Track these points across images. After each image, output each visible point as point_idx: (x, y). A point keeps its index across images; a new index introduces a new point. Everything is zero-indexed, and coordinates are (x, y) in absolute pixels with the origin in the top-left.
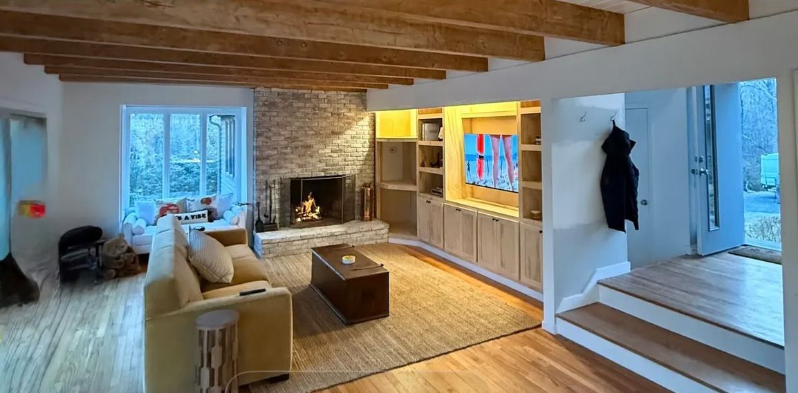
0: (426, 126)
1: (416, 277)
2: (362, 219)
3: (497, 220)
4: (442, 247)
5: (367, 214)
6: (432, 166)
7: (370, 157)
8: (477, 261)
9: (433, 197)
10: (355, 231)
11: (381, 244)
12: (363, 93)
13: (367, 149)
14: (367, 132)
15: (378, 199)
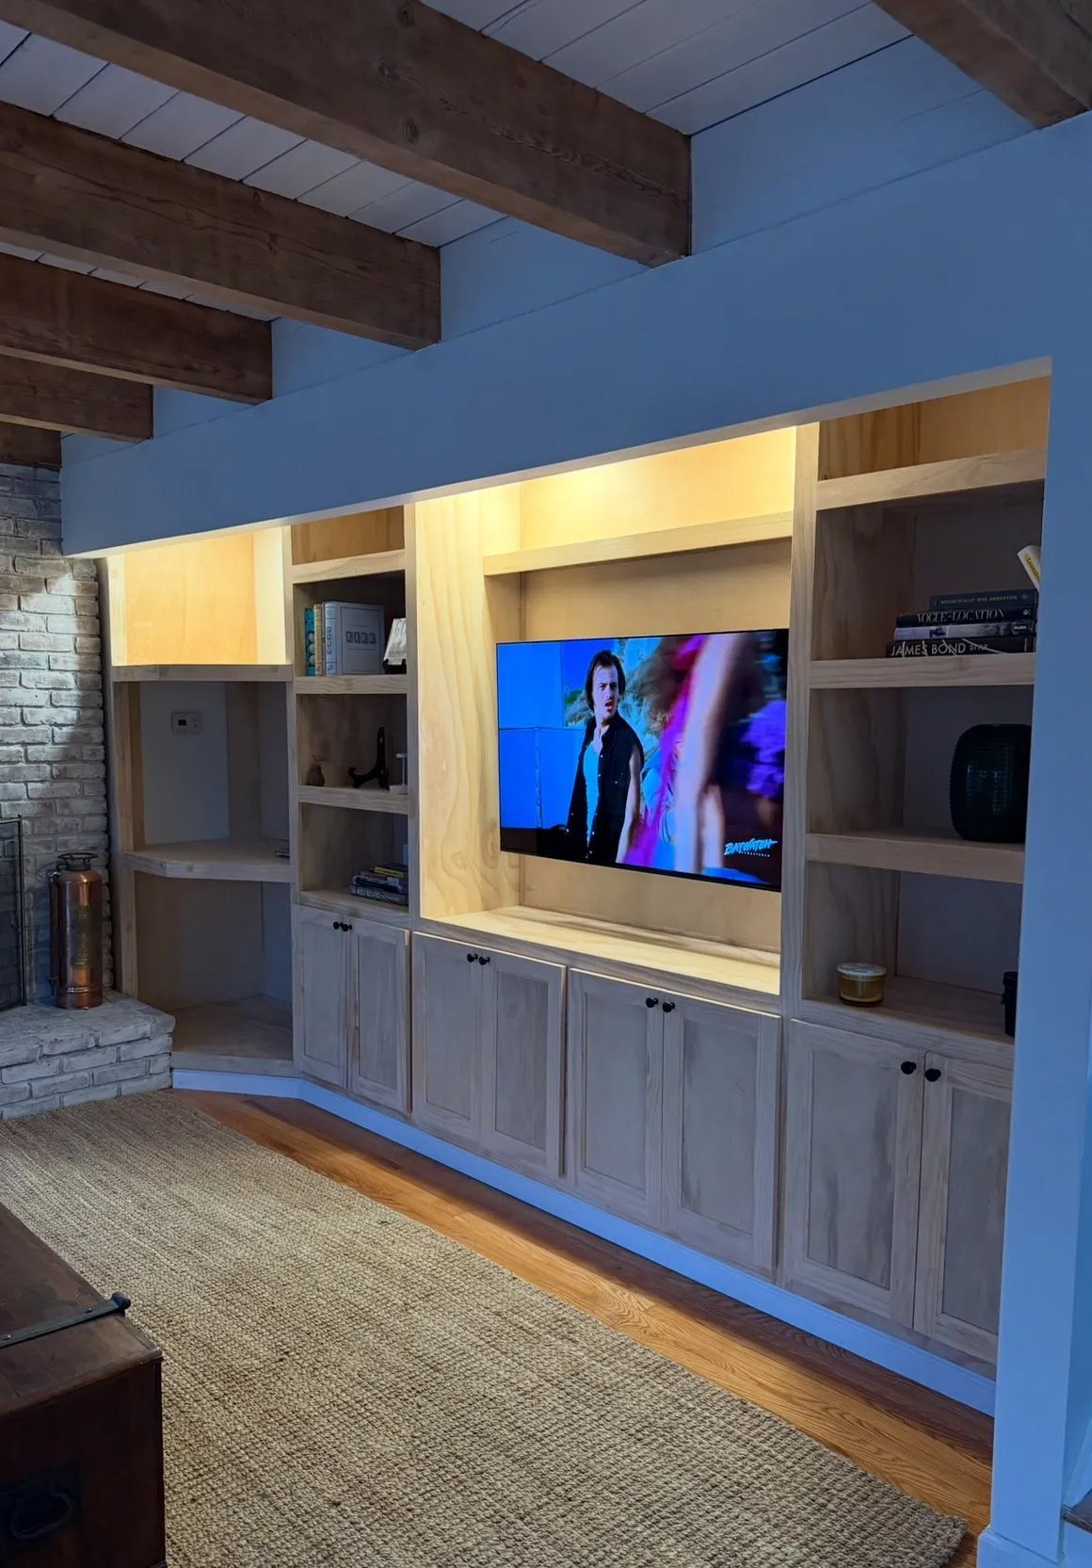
0: (328, 615)
1: (301, 1268)
2: (58, 997)
3: (668, 1008)
4: (401, 1107)
5: (79, 976)
6: (357, 781)
7: (87, 749)
8: (563, 1170)
9: (366, 908)
10: (22, 1056)
11: (141, 1099)
12: (42, 472)
13: (71, 714)
14: (67, 643)
15: (127, 917)
